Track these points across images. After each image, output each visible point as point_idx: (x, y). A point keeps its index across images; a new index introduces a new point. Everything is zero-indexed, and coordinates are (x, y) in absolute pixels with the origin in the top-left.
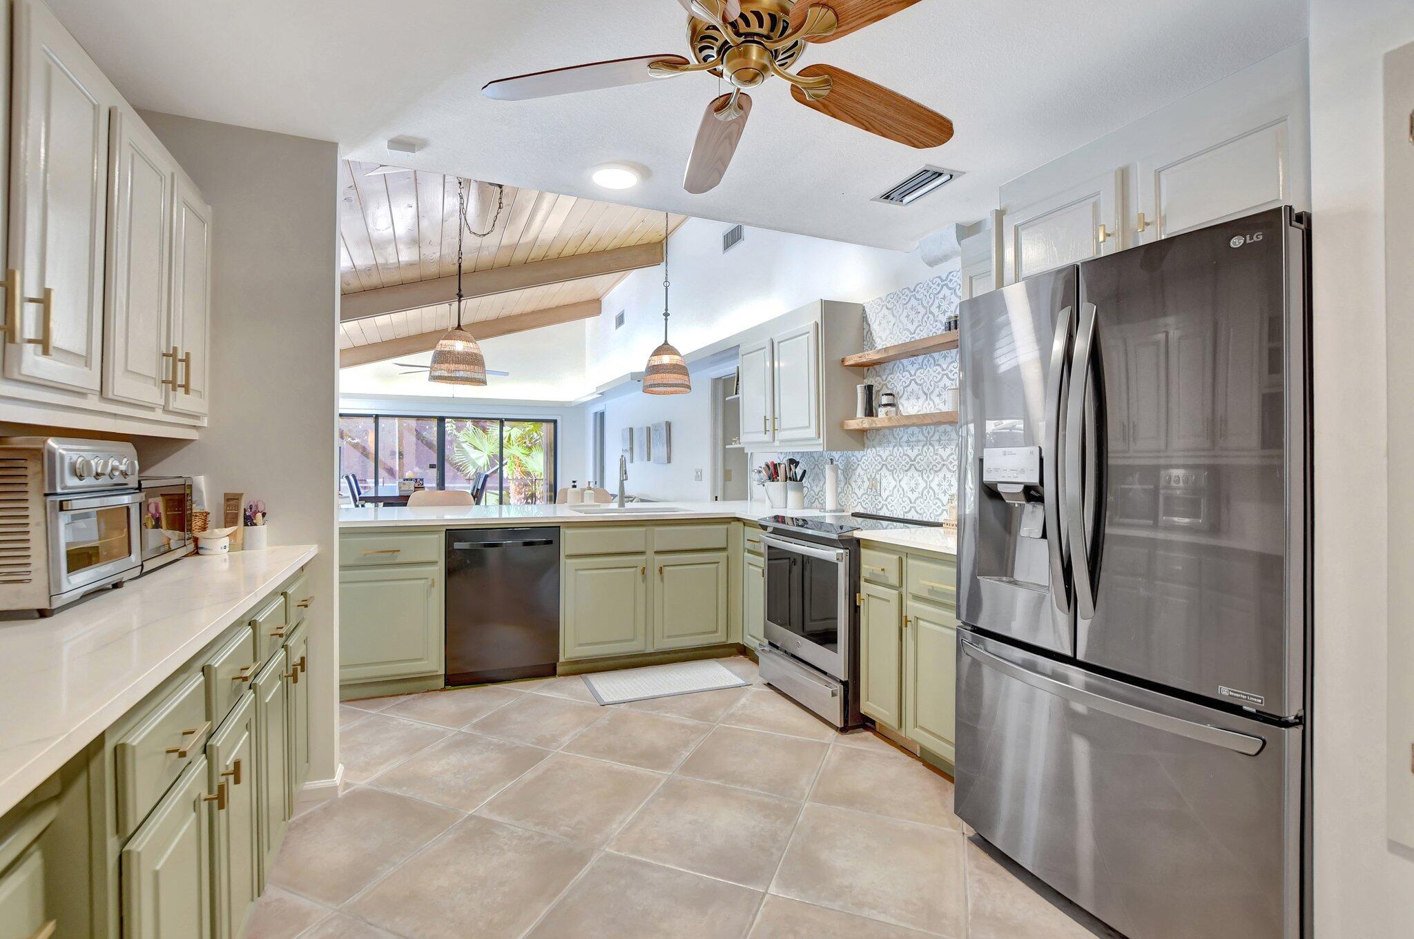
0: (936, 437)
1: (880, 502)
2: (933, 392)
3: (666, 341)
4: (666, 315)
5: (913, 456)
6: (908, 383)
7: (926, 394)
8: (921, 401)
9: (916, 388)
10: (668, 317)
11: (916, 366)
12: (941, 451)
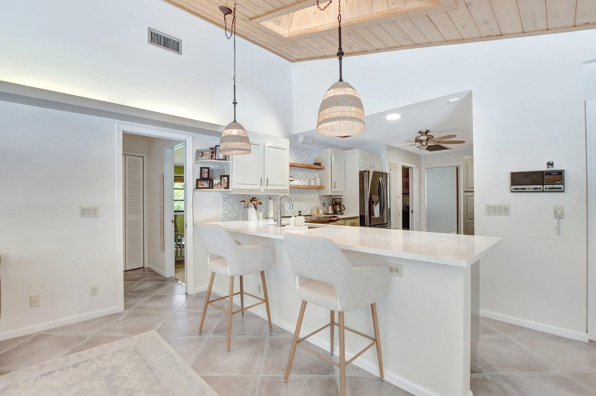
0: (302, 192)
1: (285, 212)
2: (301, 179)
3: (235, 120)
4: (235, 103)
5: (296, 197)
6: (294, 175)
7: (300, 179)
8: (298, 181)
9: (297, 176)
10: (236, 105)
11: (297, 170)
12: (304, 196)
